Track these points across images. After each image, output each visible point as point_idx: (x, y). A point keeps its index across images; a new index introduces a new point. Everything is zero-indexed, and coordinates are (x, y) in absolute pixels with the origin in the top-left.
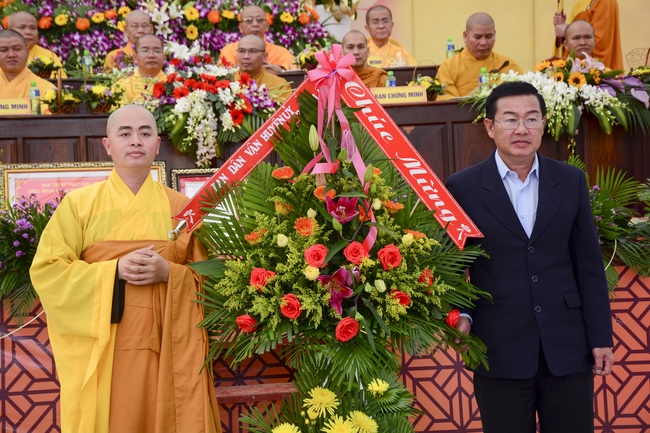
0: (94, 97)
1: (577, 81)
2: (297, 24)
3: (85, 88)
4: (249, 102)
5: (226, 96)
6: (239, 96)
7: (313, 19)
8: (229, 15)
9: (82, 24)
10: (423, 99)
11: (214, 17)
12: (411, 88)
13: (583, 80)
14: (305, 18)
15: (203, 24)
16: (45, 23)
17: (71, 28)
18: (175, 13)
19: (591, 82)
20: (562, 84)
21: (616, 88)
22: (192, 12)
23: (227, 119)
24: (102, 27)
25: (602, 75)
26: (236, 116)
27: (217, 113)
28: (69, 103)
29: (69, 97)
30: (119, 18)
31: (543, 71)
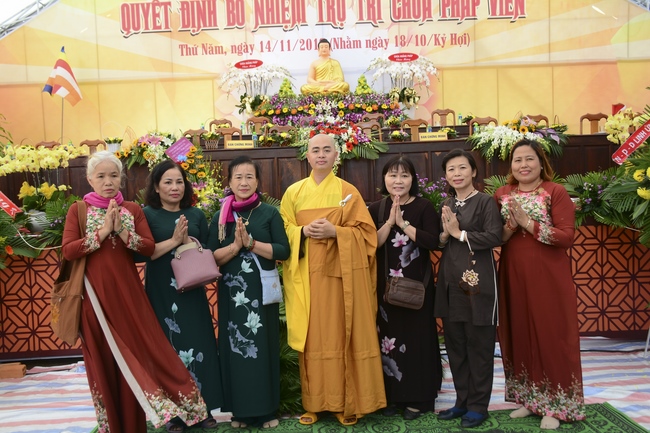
0: (282, 138)
1: (523, 130)
2: (389, 109)
3: (278, 134)
4: (355, 139)
5: (344, 137)
6: (351, 136)
7: (397, 107)
8: (359, 106)
9: (294, 112)
10: (446, 138)
11: (351, 107)
12: (439, 133)
13: (527, 129)
14: (393, 107)
15: (346, 110)
16: (278, 112)
17: (289, 113)
18: (334, 106)
19: (531, 131)
20: (516, 131)
21: (543, 134)
22: (341, 105)
23: (344, 147)
24: (302, 112)
25: (536, 128)
26: (348, 146)
27: (340, 144)
28: (270, 141)
29: (270, 139)
30: (310, 108)
31: (506, 125)
